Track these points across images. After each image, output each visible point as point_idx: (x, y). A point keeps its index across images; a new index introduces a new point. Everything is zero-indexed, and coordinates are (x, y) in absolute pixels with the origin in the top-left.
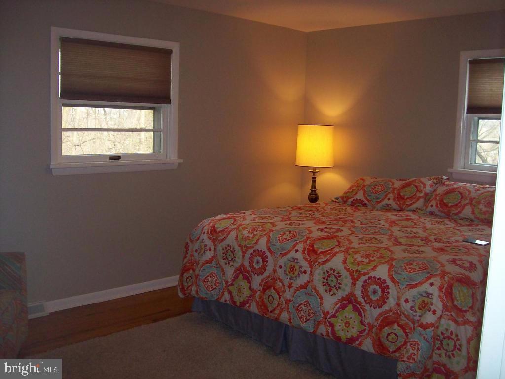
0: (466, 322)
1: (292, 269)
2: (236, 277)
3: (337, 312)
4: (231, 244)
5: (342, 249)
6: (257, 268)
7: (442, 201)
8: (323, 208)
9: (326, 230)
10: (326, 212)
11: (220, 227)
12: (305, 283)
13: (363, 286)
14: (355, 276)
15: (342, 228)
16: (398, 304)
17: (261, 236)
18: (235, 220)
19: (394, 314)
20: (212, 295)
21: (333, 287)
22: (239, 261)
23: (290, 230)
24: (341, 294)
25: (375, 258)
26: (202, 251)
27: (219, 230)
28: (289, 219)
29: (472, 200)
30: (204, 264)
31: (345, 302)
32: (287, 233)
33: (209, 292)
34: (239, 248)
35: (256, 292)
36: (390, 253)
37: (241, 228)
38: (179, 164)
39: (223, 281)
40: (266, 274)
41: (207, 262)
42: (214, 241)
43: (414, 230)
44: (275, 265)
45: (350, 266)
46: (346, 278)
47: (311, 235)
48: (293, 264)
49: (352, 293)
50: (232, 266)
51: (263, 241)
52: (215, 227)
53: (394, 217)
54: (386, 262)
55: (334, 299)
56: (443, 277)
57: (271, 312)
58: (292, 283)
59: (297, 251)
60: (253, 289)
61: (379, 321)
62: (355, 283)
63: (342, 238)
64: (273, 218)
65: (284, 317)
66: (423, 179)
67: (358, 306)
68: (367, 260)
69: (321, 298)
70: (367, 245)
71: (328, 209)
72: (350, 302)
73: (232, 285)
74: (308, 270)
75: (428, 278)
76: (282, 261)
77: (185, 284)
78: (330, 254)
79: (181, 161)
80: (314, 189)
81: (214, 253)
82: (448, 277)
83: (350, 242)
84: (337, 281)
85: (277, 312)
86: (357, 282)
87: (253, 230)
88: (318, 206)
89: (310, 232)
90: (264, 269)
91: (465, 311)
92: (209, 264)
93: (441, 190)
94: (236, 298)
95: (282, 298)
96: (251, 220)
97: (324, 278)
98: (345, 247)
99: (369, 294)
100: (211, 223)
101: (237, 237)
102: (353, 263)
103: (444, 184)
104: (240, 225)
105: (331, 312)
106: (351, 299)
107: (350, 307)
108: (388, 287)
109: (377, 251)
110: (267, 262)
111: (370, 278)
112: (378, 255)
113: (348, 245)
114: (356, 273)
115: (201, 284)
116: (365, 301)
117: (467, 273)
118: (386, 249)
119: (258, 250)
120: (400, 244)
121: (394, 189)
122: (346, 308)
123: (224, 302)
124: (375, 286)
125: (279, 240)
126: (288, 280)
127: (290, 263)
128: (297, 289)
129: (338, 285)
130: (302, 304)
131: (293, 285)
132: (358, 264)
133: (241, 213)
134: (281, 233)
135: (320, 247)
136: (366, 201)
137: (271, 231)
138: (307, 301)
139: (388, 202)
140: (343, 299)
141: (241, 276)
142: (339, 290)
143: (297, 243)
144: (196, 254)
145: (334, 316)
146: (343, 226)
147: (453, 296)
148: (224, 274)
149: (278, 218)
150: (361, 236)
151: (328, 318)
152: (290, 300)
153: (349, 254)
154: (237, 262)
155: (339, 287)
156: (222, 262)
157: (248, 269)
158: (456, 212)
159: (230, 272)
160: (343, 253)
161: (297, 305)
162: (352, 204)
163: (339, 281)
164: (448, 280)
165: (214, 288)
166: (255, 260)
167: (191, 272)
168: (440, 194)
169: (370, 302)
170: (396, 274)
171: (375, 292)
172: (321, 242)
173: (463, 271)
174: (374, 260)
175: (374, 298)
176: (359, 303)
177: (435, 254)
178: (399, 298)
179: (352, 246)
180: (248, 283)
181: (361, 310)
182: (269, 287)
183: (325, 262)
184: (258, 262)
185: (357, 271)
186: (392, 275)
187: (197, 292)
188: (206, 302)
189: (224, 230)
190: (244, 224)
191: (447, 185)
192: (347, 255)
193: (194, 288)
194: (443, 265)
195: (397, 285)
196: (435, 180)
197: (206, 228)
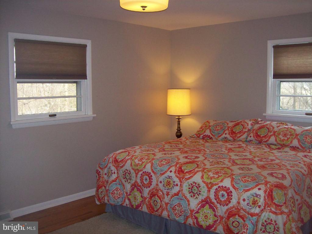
0: (282, 213)
1: (169, 183)
2: (133, 189)
3: (199, 209)
4: (128, 169)
5: (200, 169)
6: (146, 183)
7: (257, 133)
8: (184, 141)
9: (188, 157)
10: (187, 144)
11: (120, 158)
12: (177, 192)
13: (215, 192)
14: (209, 187)
15: (198, 155)
16: (239, 203)
17: (147, 163)
18: (129, 153)
19: (236, 209)
20: (118, 202)
21: (195, 194)
22: (134, 179)
23: (165, 158)
24: (201, 198)
25: (222, 174)
26: (110, 174)
27: (119, 160)
28: (164, 151)
29: (275, 132)
30: (111, 183)
31: (204, 203)
32: (164, 161)
33: (116, 200)
34: (133, 171)
35: (146, 198)
36: (231, 171)
37: (133, 158)
38: (94, 117)
39: (124, 192)
40: (152, 187)
41: (113, 181)
42: (117, 168)
43: (244, 154)
44: (157, 181)
45: (206, 180)
46: (204, 187)
47: (179, 161)
48: (169, 180)
49: (208, 197)
50: (129, 182)
51: (149, 166)
52: (117, 158)
53: (230, 146)
54: (229, 177)
55: (197, 201)
56: (266, 185)
57: (156, 211)
58: (169, 192)
59: (171, 171)
60: (144, 197)
61: (227, 214)
62: (210, 191)
63: (200, 162)
64: (153, 150)
65: (165, 214)
66: (246, 121)
67: (212, 205)
68: (217, 176)
69: (188, 201)
70: (216, 166)
71: (188, 142)
72: (207, 203)
73: (130, 195)
74: (179, 184)
75: (257, 186)
76: (161, 178)
77: (100, 196)
78: (192, 173)
79: (95, 115)
80: (179, 129)
81: (117, 175)
82: (269, 185)
83: (205, 165)
84: (198, 190)
85: (160, 211)
86: (211, 190)
87: (141, 159)
88: (182, 140)
89: (179, 159)
90: (150, 183)
91: (281, 206)
92: (114, 182)
93: (257, 126)
94: (133, 203)
95: (162, 202)
96: (140, 152)
97: (189, 188)
98: (202, 168)
99: (219, 197)
100: (114, 156)
101: (131, 164)
102: (208, 178)
103: (258, 123)
104: (133, 156)
105: (195, 209)
106: (208, 201)
107: (207, 206)
108: (231, 192)
109: (222, 170)
110: (152, 179)
111: (219, 187)
112: (224, 172)
113: (204, 167)
114: (210, 184)
115: (111, 195)
116: (217, 201)
117: (281, 181)
118: (228, 168)
119: (145, 172)
120: (237, 164)
121: (229, 127)
122: (205, 206)
123: (126, 206)
124: (223, 192)
125: (159, 165)
126: (166, 190)
127: (167, 180)
128: (172, 196)
129: (199, 192)
130: (176, 205)
131: (169, 193)
132: (211, 179)
133: (133, 148)
134: (160, 160)
135: (186, 168)
136: (211, 136)
137: (153, 159)
138: (179, 204)
139: (226, 136)
140: (202, 201)
141: (135, 189)
142: (200, 195)
143: (171, 167)
144: (105, 177)
145: (197, 212)
146: (199, 154)
147: (273, 197)
148: (124, 188)
149: (157, 150)
150: (211, 160)
151: (194, 214)
152: (168, 203)
153: (205, 173)
154: (133, 180)
155: (200, 194)
156: (123, 181)
157: (140, 184)
158: (265, 140)
159: (128, 187)
160: (201, 172)
161: (173, 206)
162: (203, 138)
163: (199, 190)
164: (270, 187)
165: (119, 198)
166: (144, 178)
167: (103, 188)
168: (255, 129)
169: (220, 202)
170: (236, 184)
171: (223, 196)
172: (186, 166)
173: (278, 180)
174: (221, 176)
175: (222, 199)
176: (213, 203)
177: (259, 170)
178: (239, 199)
179: (206, 167)
180: (140, 193)
181: (215, 208)
182: (154, 195)
183: (189, 178)
184: (146, 180)
185: (210, 183)
186: (233, 185)
187: (108, 200)
188: (114, 207)
189: (122, 160)
190: (135, 155)
191: (260, 124)
192: (204, 173)
193: (106, 198)
194: (265, 178)
195: (237, 191)
196: (254, 121)
197: (111, 159)
